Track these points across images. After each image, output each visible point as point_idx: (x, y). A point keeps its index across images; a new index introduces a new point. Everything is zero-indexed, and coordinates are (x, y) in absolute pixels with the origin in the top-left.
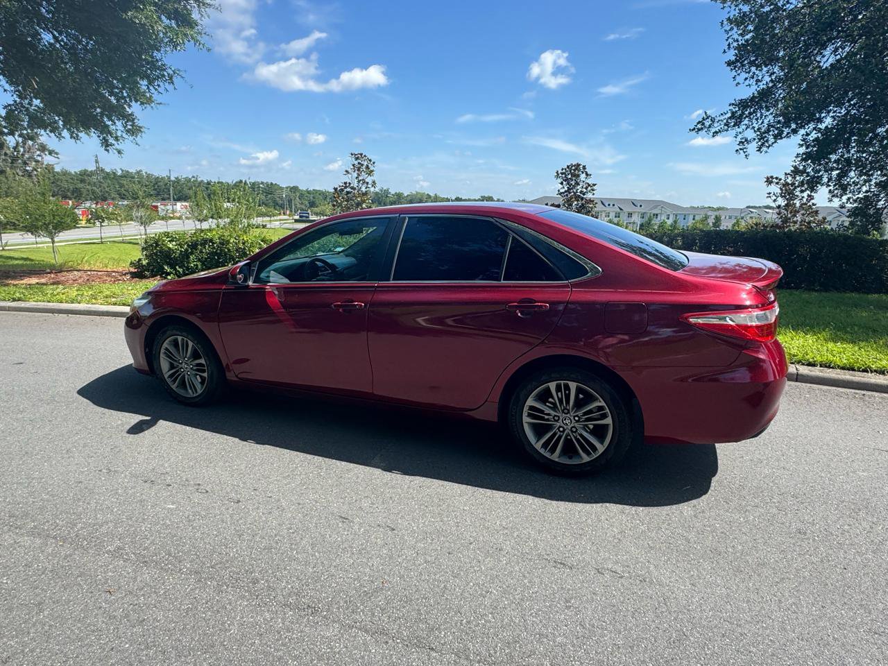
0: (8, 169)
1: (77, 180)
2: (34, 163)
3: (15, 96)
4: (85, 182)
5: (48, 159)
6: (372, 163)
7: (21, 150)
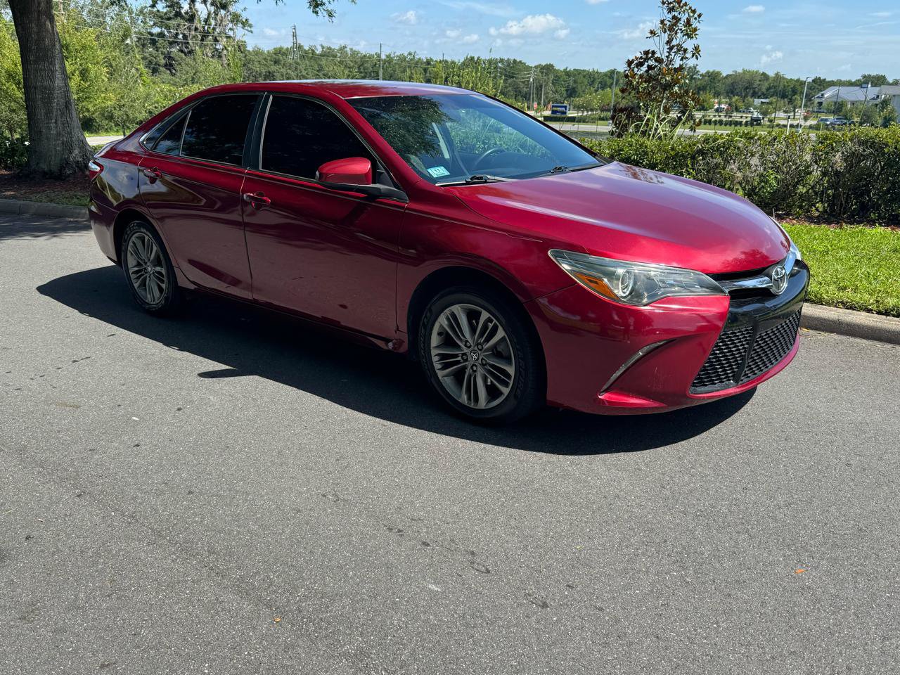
0: (197, 48)
1: (271, 60)
2: (225, 40)
4: (279, 64)
5: (239, 33)
6: (696, 16)
7: (213, 22)
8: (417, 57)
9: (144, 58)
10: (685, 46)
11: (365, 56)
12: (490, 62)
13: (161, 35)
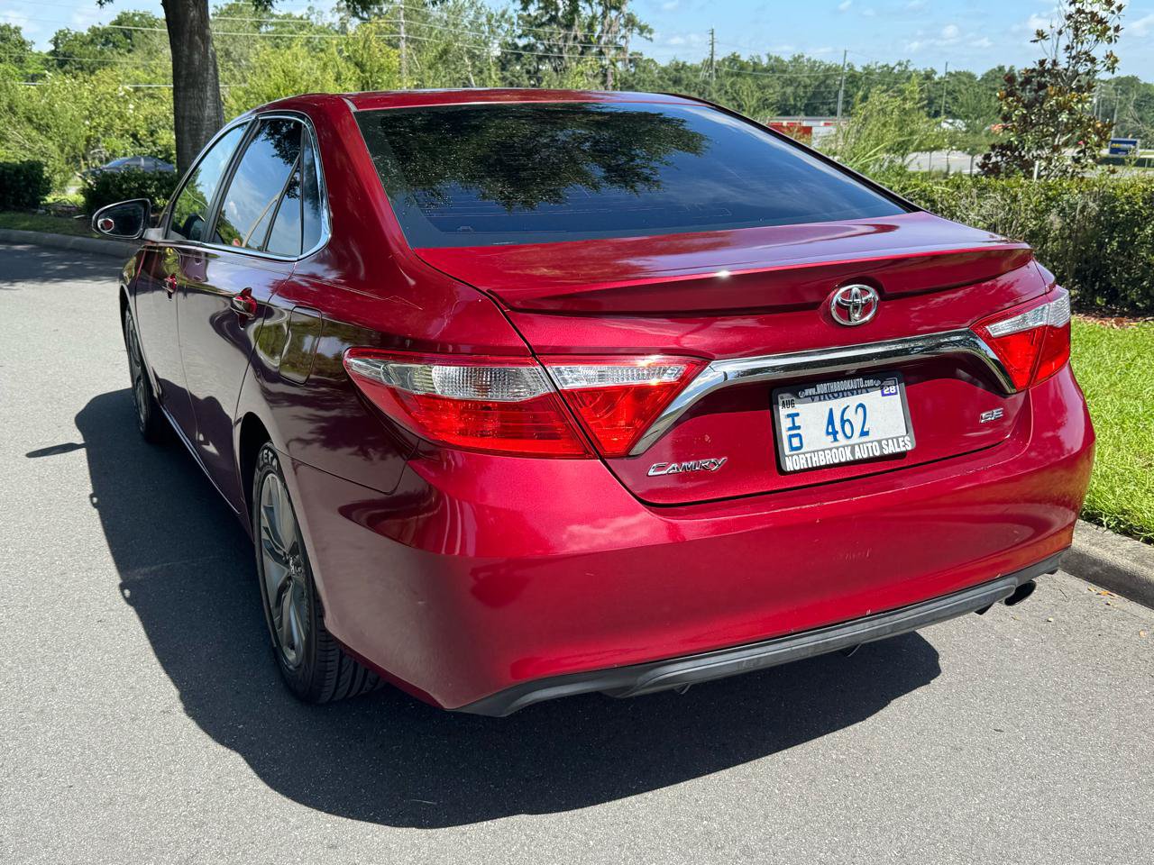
0: (574, 64)
2: (613, 52)
5: (634, 42)
8: (910, 68)
10: (1093, 54)
13: (527, 48)
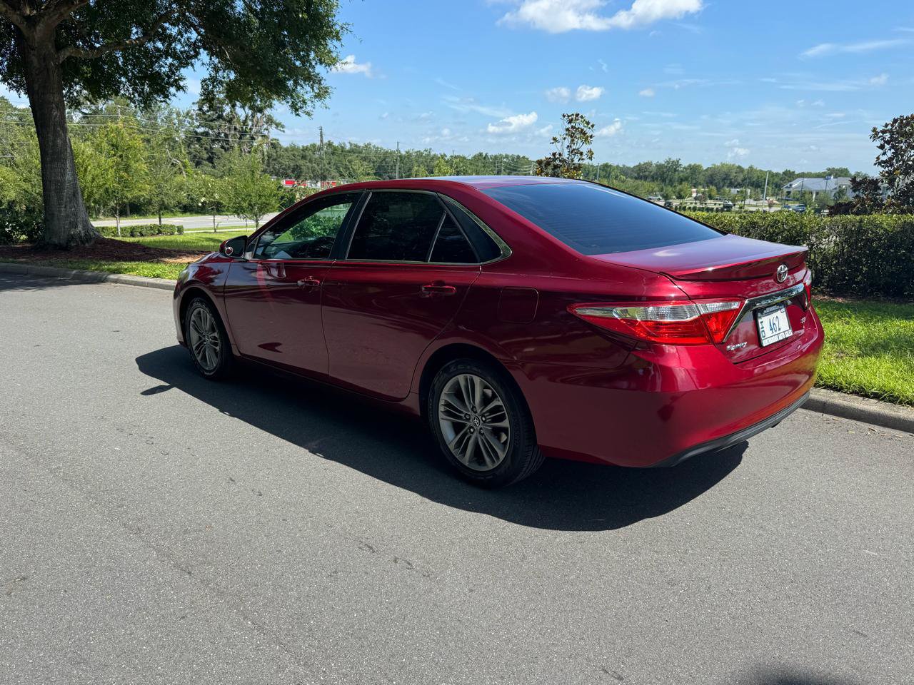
0: (236, 145)
1: (299, 156)
2: (260, 138)
3: (210, 69)
4: (306, 159)
5: (274, 133)
6: (590, 126)
7: (250, 123)
8: (432, 153)
9: (189, 153)
10: (581, 150)
11: (387, 152)
12: (496, 157)
13: (206, 134)
